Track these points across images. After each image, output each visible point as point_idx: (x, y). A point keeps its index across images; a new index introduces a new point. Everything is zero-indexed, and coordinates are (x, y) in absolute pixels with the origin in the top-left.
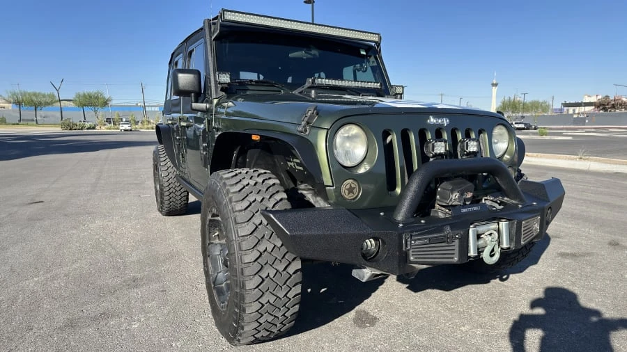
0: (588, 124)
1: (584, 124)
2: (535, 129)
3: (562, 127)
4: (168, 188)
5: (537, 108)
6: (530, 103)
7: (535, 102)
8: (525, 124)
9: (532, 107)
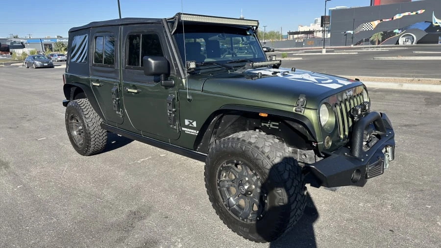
0: (305, 46)
1: (302, 46)
2: (273, 51)
3: (288, 49)
4: (94, 135)
5: (273, 36)
6: (269, 33)
7: (272, 32)
8: (267, 48)
9: (270, 36)
